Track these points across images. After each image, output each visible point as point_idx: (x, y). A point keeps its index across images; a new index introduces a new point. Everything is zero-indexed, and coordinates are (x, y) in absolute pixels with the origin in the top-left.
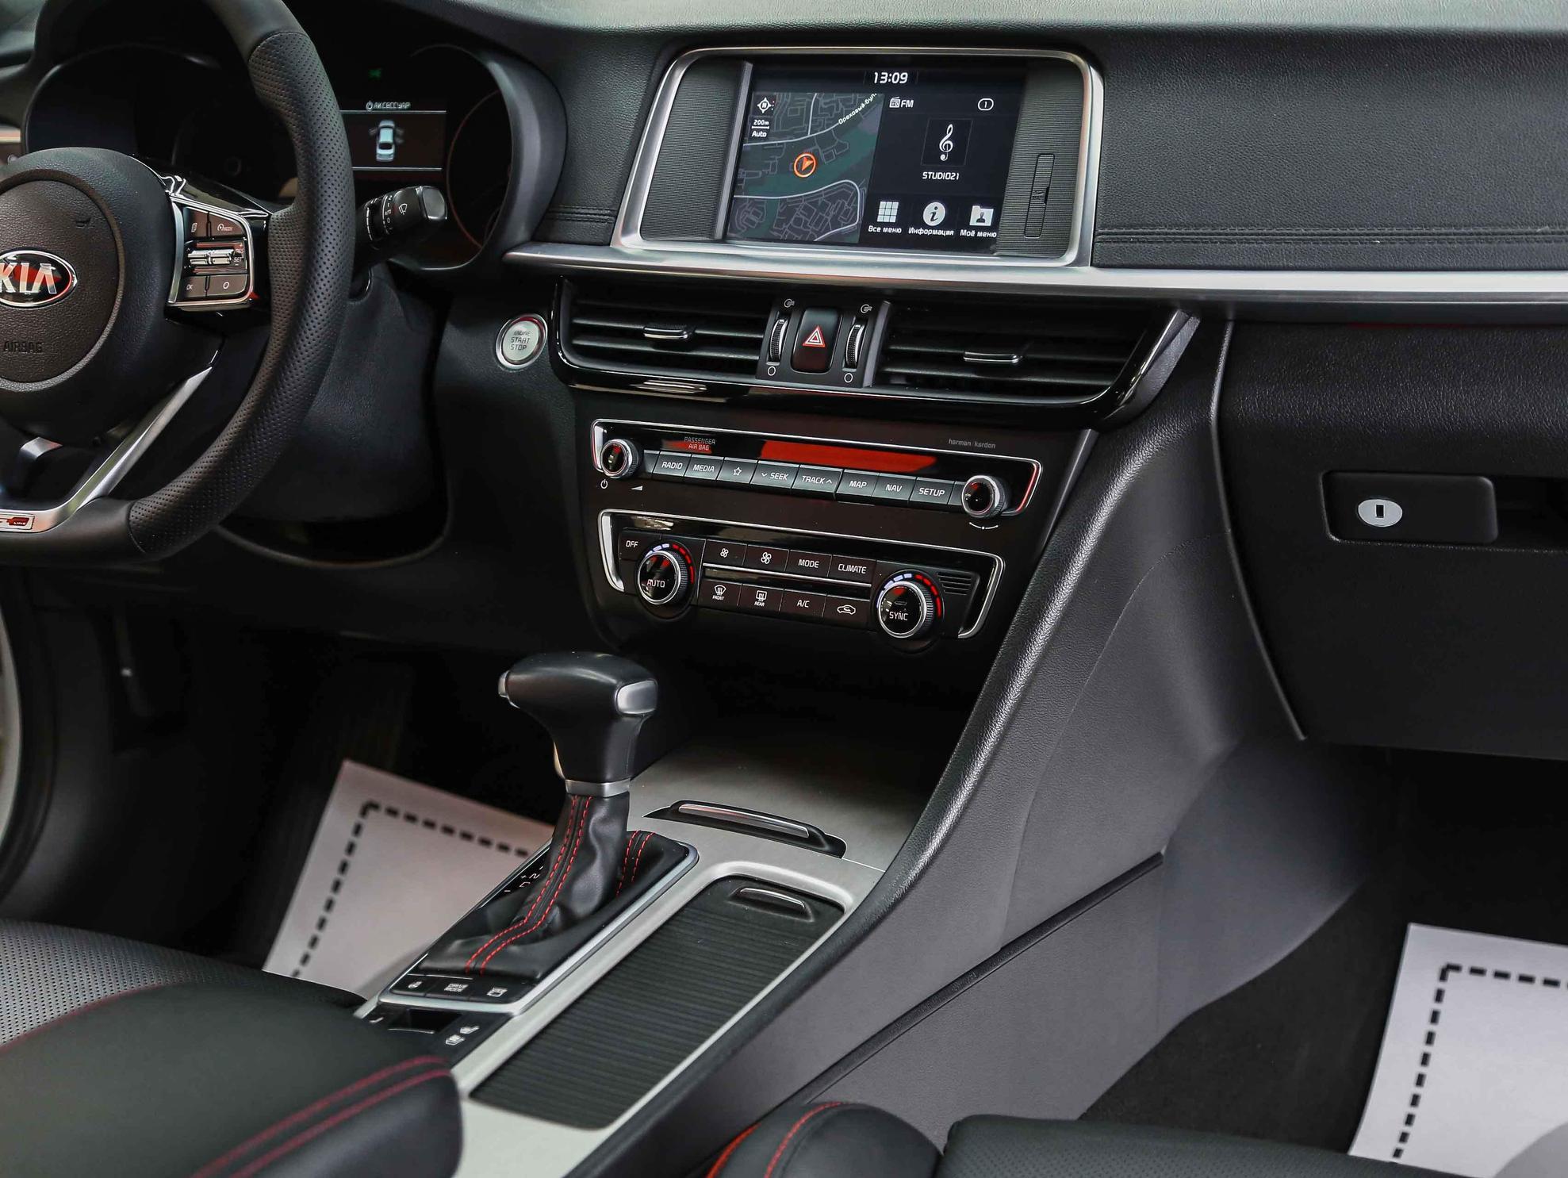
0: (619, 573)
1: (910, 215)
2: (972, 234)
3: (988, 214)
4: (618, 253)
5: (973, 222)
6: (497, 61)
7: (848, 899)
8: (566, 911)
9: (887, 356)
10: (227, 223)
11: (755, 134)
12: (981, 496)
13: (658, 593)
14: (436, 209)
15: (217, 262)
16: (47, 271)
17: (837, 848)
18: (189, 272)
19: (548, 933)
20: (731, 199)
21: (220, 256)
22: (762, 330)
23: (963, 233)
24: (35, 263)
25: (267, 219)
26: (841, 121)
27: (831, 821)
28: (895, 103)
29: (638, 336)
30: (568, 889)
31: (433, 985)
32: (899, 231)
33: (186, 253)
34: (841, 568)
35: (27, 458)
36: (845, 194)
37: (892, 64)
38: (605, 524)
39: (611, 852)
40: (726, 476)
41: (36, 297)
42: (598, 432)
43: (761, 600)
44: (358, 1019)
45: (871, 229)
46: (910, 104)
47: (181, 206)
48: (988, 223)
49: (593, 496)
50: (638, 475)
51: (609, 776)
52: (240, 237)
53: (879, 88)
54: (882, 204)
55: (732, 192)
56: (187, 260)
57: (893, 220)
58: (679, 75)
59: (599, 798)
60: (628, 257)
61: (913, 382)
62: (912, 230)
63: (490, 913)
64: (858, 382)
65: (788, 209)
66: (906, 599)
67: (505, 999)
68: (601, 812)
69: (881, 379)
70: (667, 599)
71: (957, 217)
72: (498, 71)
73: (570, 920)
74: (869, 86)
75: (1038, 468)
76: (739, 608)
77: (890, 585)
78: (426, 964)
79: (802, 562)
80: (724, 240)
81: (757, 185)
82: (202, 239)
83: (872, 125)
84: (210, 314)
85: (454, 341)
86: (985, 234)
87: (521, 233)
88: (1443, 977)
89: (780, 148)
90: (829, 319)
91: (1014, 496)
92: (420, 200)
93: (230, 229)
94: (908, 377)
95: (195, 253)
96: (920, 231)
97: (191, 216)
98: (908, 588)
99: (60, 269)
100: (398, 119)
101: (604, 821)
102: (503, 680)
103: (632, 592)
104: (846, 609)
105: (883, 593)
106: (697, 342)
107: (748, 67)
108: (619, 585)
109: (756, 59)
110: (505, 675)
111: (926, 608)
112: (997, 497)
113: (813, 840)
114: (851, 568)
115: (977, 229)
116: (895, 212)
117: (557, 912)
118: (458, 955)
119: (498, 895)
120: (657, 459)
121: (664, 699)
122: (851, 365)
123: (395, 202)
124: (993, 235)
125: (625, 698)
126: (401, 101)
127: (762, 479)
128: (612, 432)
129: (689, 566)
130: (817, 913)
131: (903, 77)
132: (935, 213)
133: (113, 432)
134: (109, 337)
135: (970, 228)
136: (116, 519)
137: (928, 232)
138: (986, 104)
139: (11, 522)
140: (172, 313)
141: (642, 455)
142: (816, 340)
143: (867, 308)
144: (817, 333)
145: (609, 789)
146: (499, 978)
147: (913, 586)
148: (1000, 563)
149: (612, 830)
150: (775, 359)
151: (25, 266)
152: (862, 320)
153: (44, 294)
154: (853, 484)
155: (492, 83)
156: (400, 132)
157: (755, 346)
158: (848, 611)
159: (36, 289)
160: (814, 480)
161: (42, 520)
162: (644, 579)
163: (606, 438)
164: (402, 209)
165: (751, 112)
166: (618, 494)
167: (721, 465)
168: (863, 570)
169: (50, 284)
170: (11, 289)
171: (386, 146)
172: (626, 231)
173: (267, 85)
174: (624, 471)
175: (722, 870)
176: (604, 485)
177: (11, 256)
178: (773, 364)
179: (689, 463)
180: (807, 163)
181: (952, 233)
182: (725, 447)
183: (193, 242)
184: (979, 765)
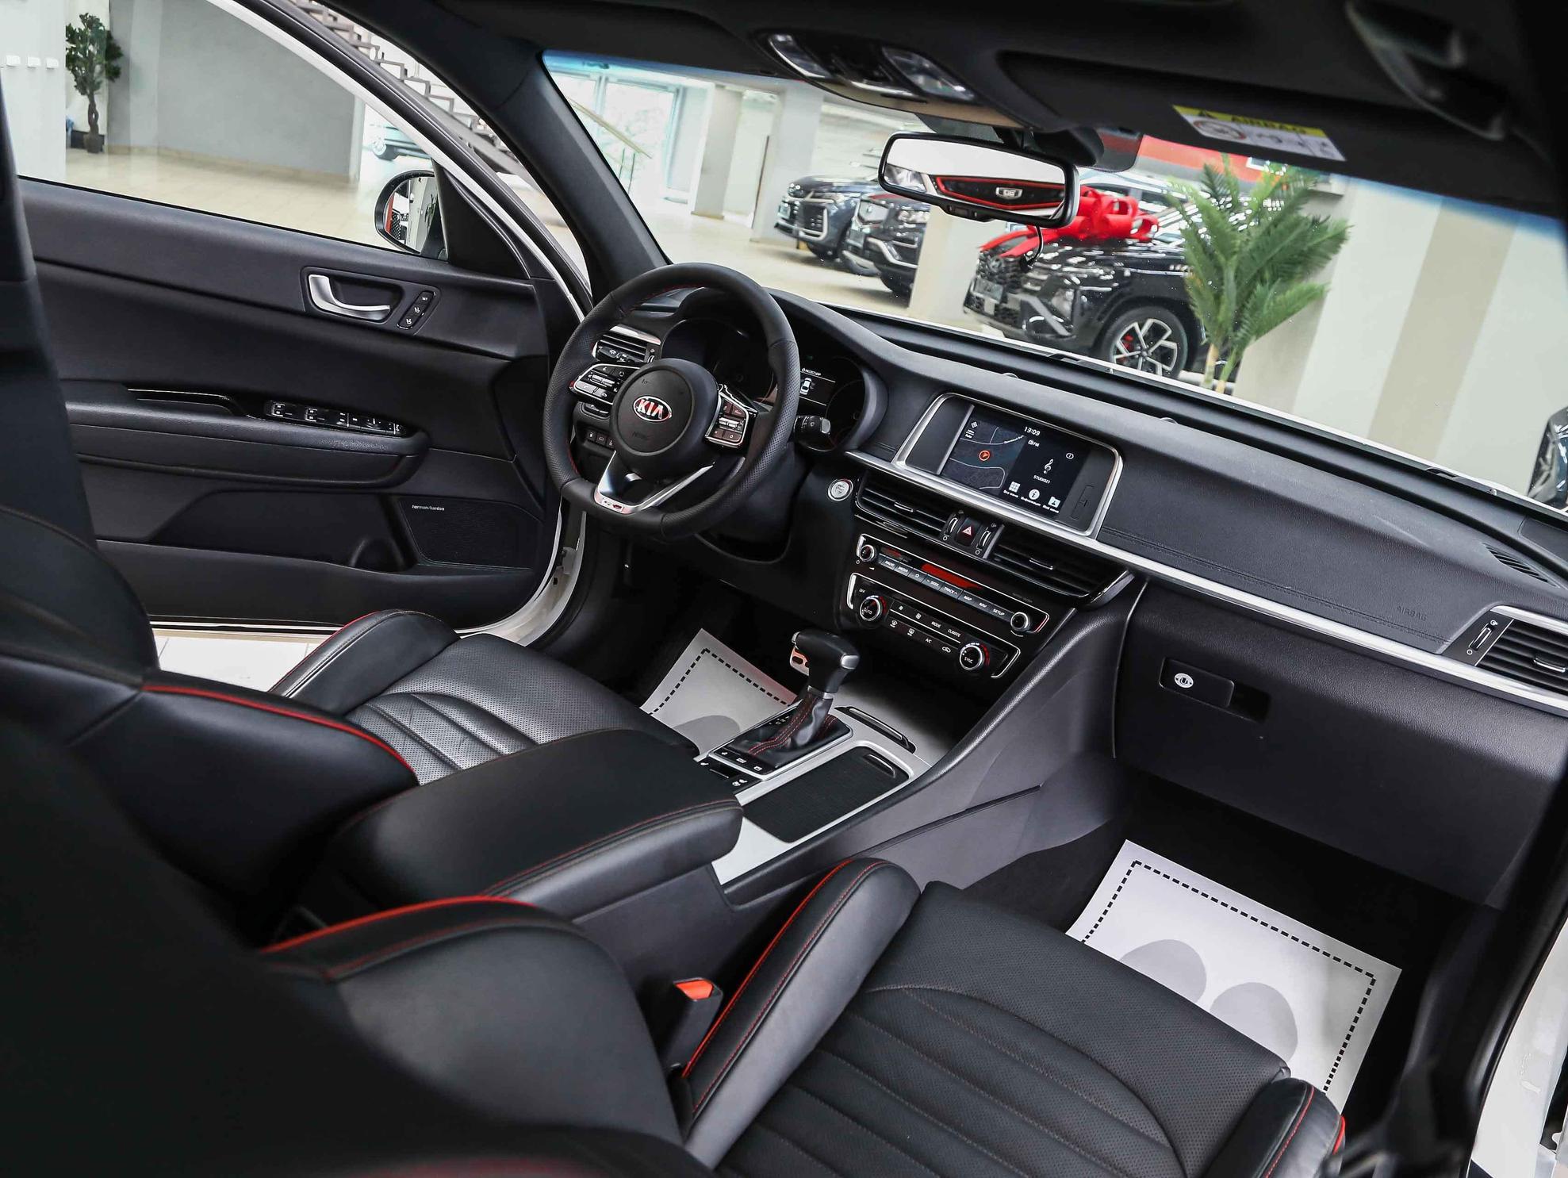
0: (852, 602)
1: (1024, 491)
2: (1048, 508)
3: (1058, 502)
4: (894, 467)
5: (1050, 504)
6: (867, 372)
7: (913, 774)
8: (793, 741)
9: (996, 548)
10: (740, 410)
11: (967, 435)
12: (1020, 621)
13: (866, 615)
14: (826, 427)
15: (730, 425)
16: (660, 408)
17: (912, 749)
18: (717, 426)
19: (784, 749)
20: (948, 459)
21: (733, 423)
22: (946, 520)
23: (1044, 506)
24: (657, 404)
25: (757, 414)
26: (1006, 442)
27: (913, 737)
28: (1031, 442)
29: (891, 504)
30: (796, 733)
31: (732, 757)
32: (1017, 496)
33: (719, 417)
34: (949, 631)
35: (627, 481)
36: (999, 473)
37: (1035, 426)
38: (853, 579)
39: (819, 721)
40: (911, 576)
41: (651, 417)
42: (862, 539)
43: (911, 632)
44: (695, 761)
45: (1005, 492)
46: (1037, 445)
47: (721, 397)
48: (1056, 506)
49: (850, 564)
50: (874, 563)
51: (828, 690)
52: (743, 418)
53: (1026, 434)
54: (1013, 483)
55: (950, 457)
56: (718, 421)
57: (1016, 491)
58: (943, 400)
59: (821, 698)
60: (898, 470)
61: (1003, 562)
62: (1022, 498)
63: (761, 731)
64: (982, 554)
65: (972, 471)
66: (972, 653)
67: (760, 773)
68: (819, 704)
69: (991, 557)
70: (870, 620)
71: (1043, 499)
72: (867, 377)
73: (794, 747)
74: (1022, 432)
75: (1048, 618)
76: (900, 633)
77: (968, 646)
78: (730, 746)
79: (933, 623)
80: (940, 476)
81: (961, 458)
82: (727, 414)
83: (1019, 449)
84: (719, 446)
85: (812, 480)
86: (1054, 510)
87: (854, 446)
88: (1133, 866)
89: (975, 445)
90: (976, 524)
91: (1033, 626)
92: (821, 422)
93: (740, 413)
94: (1003, 560)
95: (722, 419)
96: (1026, 500)
97: (725, 403)
98: (975, 649)
99: (665, 408)
100: (814, 379)
101: (820, 708)
102: (795, 636)
103: (856, 610)
104: (946, 649)
105: (964, 648)
106: (916, 515)
107: (973, 407)
108: (851, 607)
109: (977, 405)
110: (797, 634)
111: (981, 660)
112: (1027, 624)
113: (903, 742)
114: (953, 633)
115: (1051, 507)
116: (1017, 488)
117: (789, 740)
118: (746, 747)
119: (766, 725)
120: (884, 559)
121: (860, 666)
122: (980, 547)
123: (809, 420)
124: (1057, 512)
125: (846, 660)
126: (817, 372)
127: (926, 582)
128: (868, 541)
129: (883, 608)
130: (897, 774)
131: (1038, 433)
132: (1035, 494)
133: (666, 481)
134: (677, 442)
135: (1048, 506)
136: (657, 519)
137: (1029, 501)
138: (1070, 456)
139: (614, 506)
140: (705, 440)
141: (878, 554)
142: (968, 531)
143: (994, 526)
144: (969, 529)
145: (826, 696)
146: (760, 763)
147: (979, 649)
148: (1019, 652)
149: (822, 713)
150: (948, 533)
151: (652, 404)
152: (991, 530)
153: (656, 417)
154: (965, 597)
155: (862, 378)
156: (813, 384)
157: (941, 525)
158: (946, 650)
159: (653, 415)
160: (949, 590)
161: (626, 509)
162: (863, 608)
163: (865, 543)
164: (812, 424)
165: (968, 426)
166: (863, 568)
167: (911, 571)
168: (959, 635)
169: (661, 413)
170: (644, 411)
171: (805, 388)
172: (899, 459)
173: (773, 359)
174: (869, 560)
175: (862, 743)
176: (858, 562)
177: (647, 398)
178: (946, 536)
179: (897, 565)
180: (985, 455)
181: (1039, 505)
182: (915, 564)
183: (723, 414)
184: (984, 735)
